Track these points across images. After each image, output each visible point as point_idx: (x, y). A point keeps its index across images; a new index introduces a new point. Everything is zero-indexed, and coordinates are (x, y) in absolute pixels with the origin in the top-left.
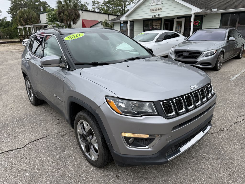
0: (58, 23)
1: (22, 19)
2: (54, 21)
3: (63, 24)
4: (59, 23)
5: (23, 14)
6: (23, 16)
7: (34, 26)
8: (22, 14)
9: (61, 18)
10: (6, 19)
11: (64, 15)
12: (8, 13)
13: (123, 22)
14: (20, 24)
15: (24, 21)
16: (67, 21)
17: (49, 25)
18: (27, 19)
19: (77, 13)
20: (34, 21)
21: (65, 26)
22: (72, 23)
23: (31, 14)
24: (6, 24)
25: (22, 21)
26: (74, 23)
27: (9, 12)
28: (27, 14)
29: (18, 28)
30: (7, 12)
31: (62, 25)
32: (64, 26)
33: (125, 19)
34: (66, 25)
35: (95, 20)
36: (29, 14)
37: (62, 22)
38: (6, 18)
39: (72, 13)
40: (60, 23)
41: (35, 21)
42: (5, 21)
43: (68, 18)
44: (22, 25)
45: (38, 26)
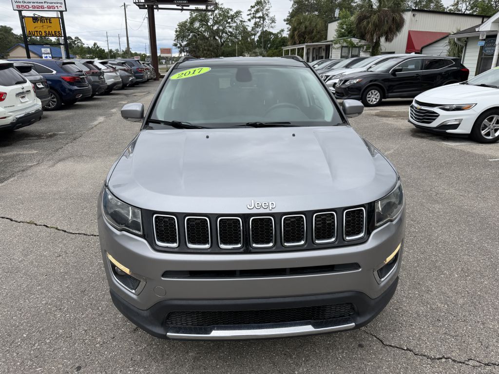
0: (353, 39)
1: (296, 33)
2: (350, 35)
3: (363, 42)
4: (355, 41)
5: (301, 23)
6: (299, 28)
7: (307, 46)
8: (298, 25)
9: (363, 30)
10: (282, 33)
11: (368, 23)
12: (286, 22)
13: (484, 38)
14: (292, 42)
15: (299, 36)
16: (372, 36)
17: (335, 44)
18: (304, 33)
19: (398, 18)
20: (315, 36)
21: (365, 47)
22: (383, 40)
23: (314, 24)
24: (280, 42)
25: (296, 38)
26: (387, 40)
27: (287, 20)
28: (307, 23)
29: (284, 49)
30: (285, 20)
31: (360, 44)
32: (365, 45)
33: (489, 30)
34: (370, 44)
35: (443, 31)
36: (310, 23)
37: (362, 37)
38: (283, 31)
39: (386, 18)
40: (357, 39)
41: (318, 36)
42: (280, 36)
43: (376, 29)
44: (295, 44)
45: (317, 45)
